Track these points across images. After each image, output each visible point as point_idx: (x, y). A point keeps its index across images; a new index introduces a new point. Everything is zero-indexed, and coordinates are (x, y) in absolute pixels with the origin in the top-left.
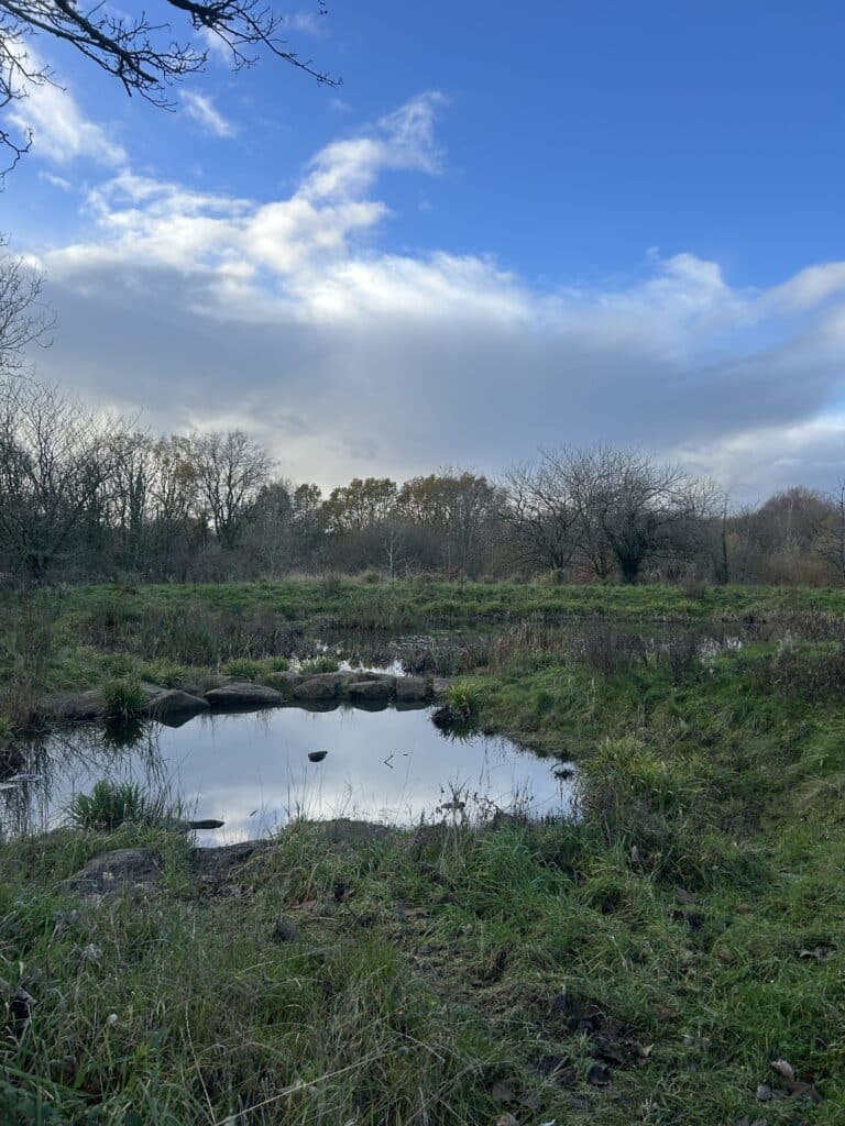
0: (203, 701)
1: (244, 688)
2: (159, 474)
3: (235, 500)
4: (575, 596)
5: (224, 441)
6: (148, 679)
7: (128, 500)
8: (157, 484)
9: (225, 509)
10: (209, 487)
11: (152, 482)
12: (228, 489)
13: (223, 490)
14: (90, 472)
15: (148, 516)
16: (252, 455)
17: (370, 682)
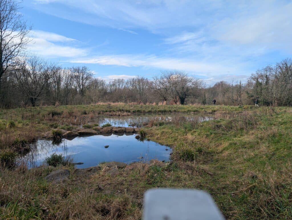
0: (77, 134)
1: (88, 130)
5: (81, 69)
6: (63, 128)
7: (56, 83)
9: (81, 86)
10: (77, 80)
11: (62, 79)
12: (82, 81)
14: (46, 76)
15: (62, 88)
16: (88, 72)
17: (120, 129)
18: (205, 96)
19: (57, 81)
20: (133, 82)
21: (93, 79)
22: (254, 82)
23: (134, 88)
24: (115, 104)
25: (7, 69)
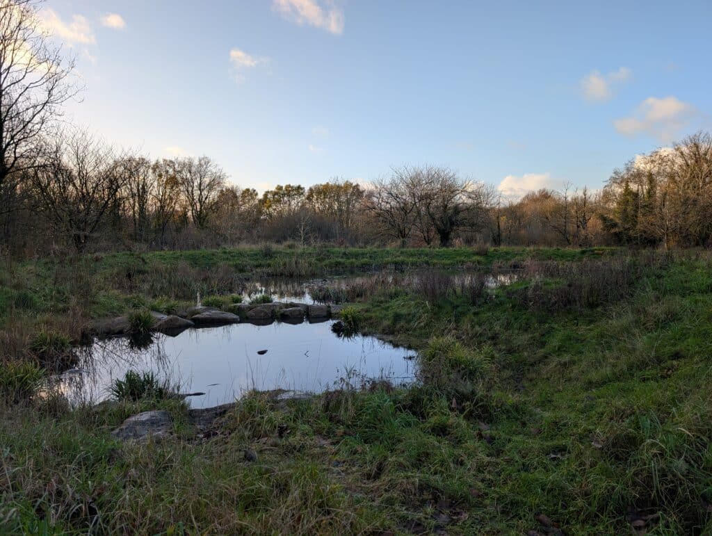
0: (189, 321)
1: (215, 313)
2: (156, 183)
3: (204, 199)
4: (412, 255)
5: (196, 162)
6: (154, 309)
7: (137, 199)
8: (155, 190)
9: (198, 204)
10: (188, 191)
11: (151, 188)
12: (199, 192)
13: (197, 193)
14: (111, 181)
15: (150, 209)
16: (214, 171)
17: (293, 309)
18: (499, 226)
19: (139, 194)
21: (226, 187)
22: (620, 190)
23: (326, 209)
24: (280, 246)
25: (15, 165)
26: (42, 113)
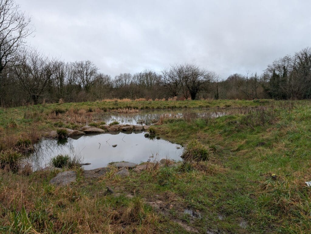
0: (83, 133)
1: (94, 129)
3: (88, 79)
5: (85, 63)
6: (68, 127)
8: (67, 75)
9: (86, 82)
10: (81, 76)
12: (86, 76)
14: (48, 72)
15: (65, 84)
16: (92, 67)
17: (128, 127)
18: (217, 90)
19: (60, 78)
20: (141, 76)
21: (98, 74)
22: (271, 74)
23: (141, 83)
24: (121, 100)
25: (6, 65)
26: (17, 42)
